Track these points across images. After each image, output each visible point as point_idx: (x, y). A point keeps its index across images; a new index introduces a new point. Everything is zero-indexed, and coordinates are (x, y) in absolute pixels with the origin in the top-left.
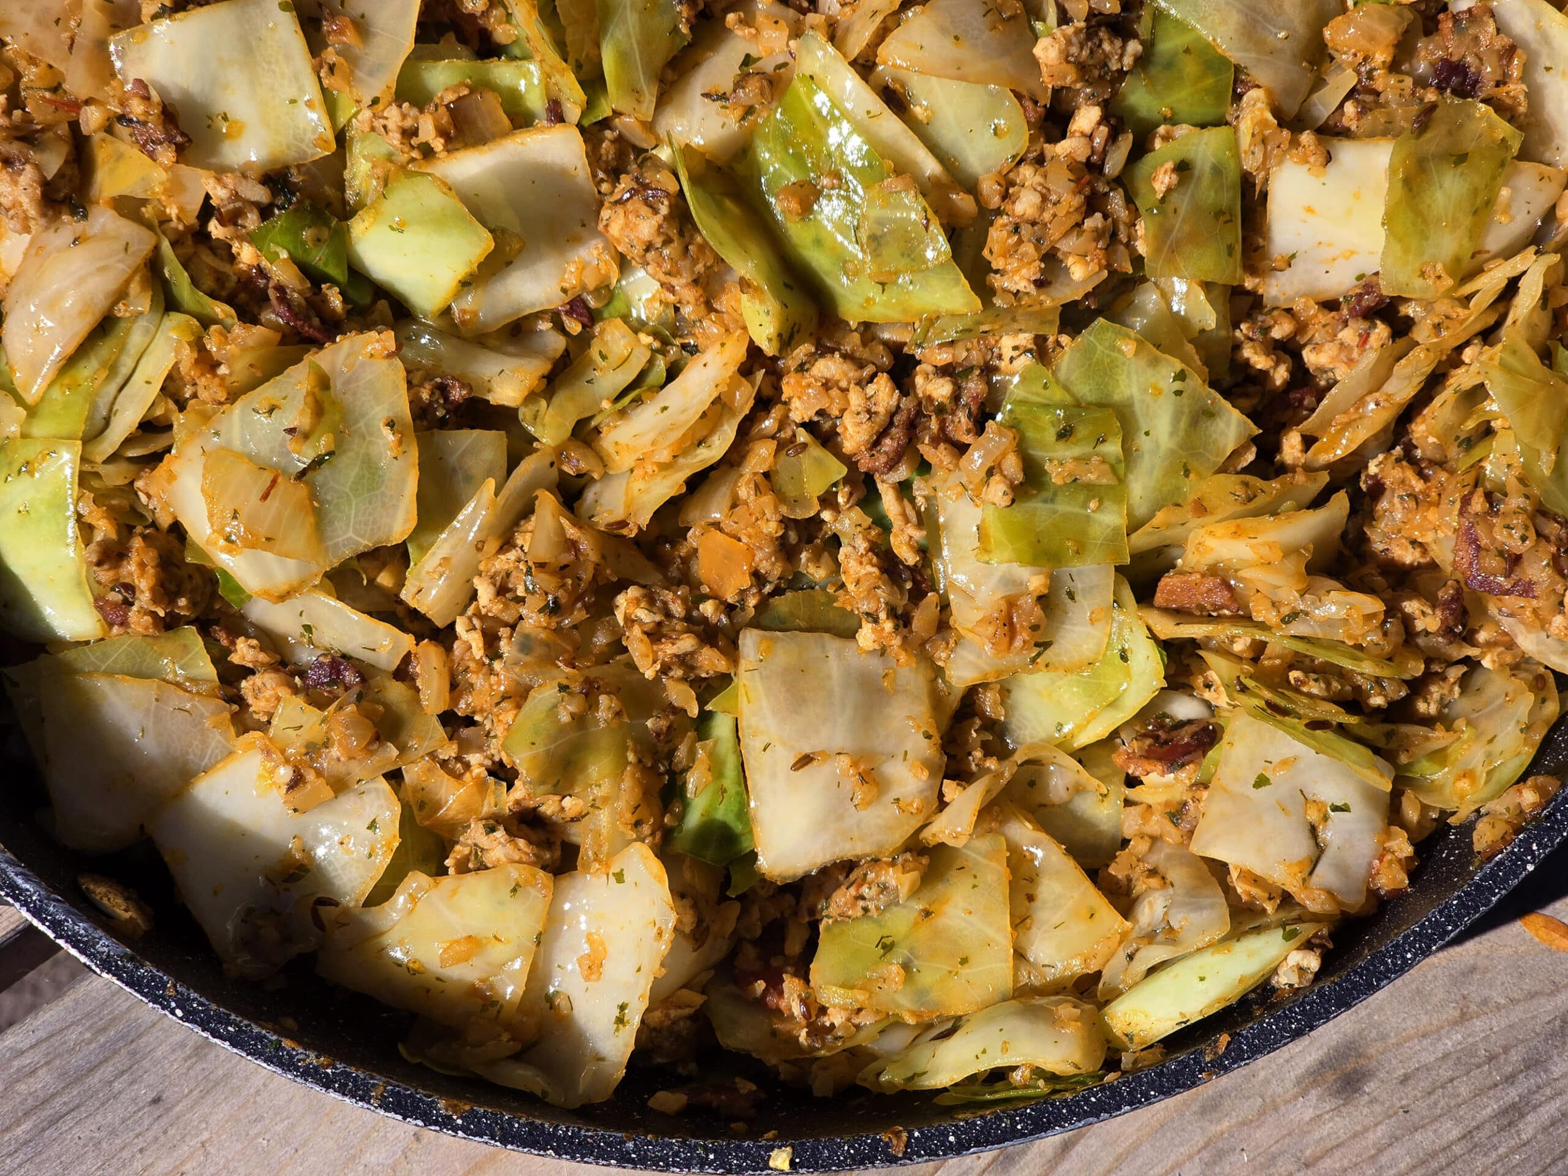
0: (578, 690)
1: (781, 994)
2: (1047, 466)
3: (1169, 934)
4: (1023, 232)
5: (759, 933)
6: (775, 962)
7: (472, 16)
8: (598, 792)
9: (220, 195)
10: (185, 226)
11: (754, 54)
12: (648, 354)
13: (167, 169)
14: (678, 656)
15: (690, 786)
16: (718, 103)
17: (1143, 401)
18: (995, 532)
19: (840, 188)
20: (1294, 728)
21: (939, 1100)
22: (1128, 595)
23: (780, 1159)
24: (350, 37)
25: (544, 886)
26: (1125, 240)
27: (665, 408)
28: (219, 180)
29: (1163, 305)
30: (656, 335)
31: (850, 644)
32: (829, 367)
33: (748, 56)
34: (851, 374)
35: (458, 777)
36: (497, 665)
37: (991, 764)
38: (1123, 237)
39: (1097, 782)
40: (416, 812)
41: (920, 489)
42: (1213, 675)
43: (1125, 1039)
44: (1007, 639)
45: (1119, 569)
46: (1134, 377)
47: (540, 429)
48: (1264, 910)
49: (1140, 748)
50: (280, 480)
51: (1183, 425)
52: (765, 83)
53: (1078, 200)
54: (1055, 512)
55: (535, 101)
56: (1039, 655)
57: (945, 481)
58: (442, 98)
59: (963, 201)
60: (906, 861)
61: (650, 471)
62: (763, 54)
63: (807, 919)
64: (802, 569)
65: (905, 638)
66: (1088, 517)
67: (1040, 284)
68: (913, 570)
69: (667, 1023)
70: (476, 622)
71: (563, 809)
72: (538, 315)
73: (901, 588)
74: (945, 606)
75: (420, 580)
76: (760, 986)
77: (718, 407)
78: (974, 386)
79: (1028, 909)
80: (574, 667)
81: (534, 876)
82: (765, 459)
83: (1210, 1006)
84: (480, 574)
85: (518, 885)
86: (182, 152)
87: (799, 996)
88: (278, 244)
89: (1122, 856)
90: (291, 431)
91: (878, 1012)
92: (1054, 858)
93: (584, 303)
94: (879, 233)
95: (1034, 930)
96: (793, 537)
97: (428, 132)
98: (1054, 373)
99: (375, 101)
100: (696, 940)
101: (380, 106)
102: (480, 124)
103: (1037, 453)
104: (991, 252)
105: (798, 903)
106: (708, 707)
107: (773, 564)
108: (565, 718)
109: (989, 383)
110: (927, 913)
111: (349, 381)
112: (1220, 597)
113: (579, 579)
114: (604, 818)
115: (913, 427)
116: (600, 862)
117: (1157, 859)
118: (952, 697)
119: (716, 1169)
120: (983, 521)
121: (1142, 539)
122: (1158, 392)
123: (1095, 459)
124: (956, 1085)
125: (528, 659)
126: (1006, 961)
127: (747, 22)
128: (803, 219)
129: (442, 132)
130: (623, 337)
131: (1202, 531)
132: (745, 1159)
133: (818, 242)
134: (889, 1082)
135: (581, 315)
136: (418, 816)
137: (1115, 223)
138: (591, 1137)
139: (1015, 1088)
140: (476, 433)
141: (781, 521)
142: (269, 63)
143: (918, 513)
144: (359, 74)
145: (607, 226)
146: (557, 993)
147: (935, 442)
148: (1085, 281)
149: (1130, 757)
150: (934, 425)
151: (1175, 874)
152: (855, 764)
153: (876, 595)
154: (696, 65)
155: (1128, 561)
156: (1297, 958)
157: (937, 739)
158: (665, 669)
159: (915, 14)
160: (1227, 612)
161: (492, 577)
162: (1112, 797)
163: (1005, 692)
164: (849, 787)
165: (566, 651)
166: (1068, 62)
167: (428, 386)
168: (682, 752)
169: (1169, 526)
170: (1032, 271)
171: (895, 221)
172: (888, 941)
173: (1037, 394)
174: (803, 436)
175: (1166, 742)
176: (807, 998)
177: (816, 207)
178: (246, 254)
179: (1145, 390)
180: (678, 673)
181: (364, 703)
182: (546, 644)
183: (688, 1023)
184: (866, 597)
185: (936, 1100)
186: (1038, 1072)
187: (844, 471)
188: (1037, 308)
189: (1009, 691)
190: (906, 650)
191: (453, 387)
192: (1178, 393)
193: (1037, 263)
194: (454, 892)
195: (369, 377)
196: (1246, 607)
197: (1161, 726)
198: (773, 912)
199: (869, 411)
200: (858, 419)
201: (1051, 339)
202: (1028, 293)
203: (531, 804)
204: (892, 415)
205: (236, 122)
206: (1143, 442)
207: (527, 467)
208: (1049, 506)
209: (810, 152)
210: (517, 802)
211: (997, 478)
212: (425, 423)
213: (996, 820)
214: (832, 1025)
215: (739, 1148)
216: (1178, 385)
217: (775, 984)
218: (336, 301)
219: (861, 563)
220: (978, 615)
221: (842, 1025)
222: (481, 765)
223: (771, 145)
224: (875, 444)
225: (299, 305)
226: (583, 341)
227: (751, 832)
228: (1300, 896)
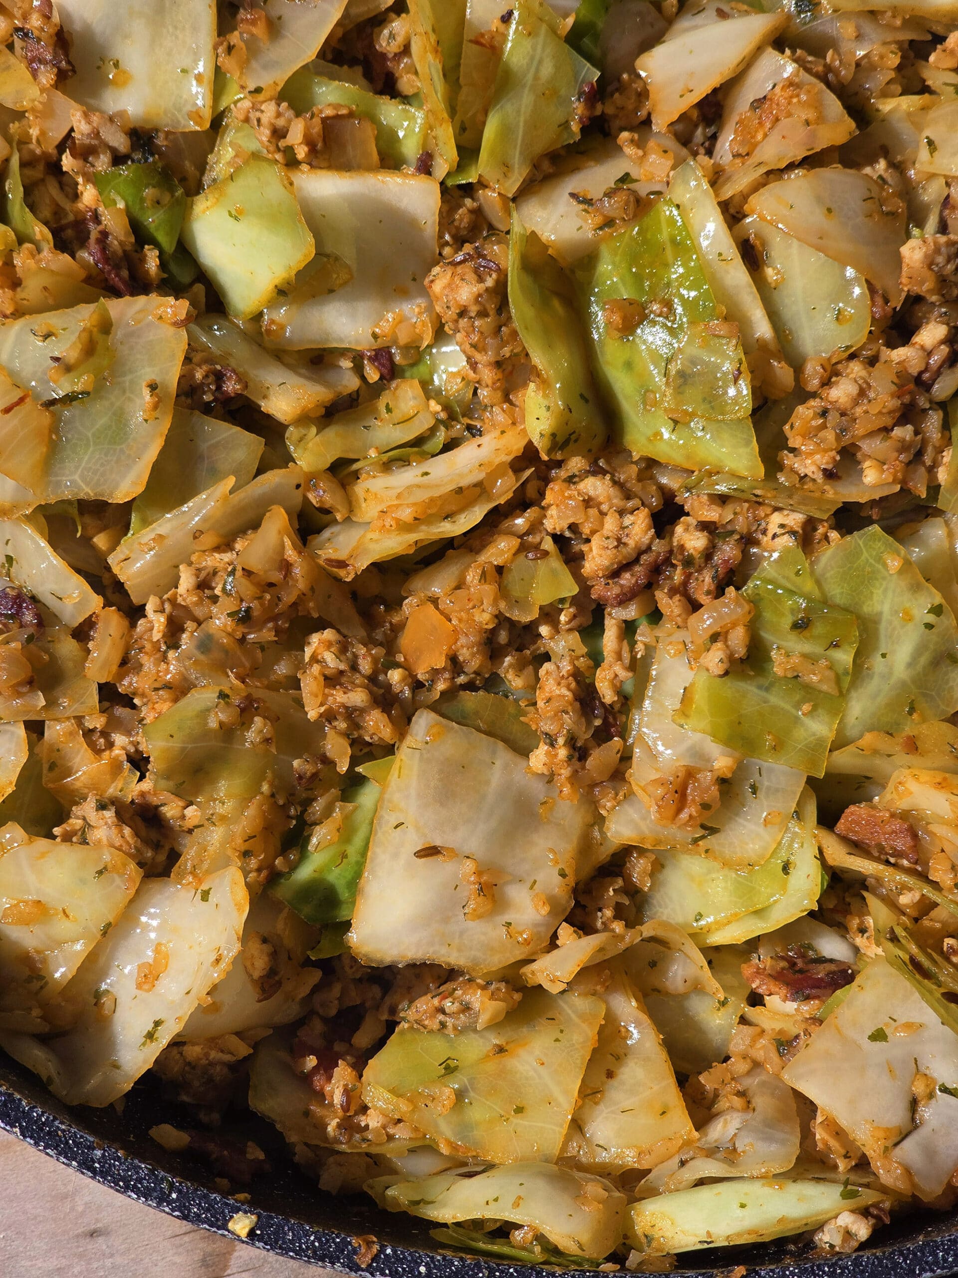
0: (237, 702)
1: (329, 1078)
2: (773, 654)
3: (730, 1154)
4: (830, 418)
5: (333, 1012)
6: (338, 1047)
7: (383, 56)
8: (220, 809)
9: (82, 128)
10: (43, 152)
11: (634, 174)
12: (432, 422)
13: (42, 90)
14: (346, 708)
15: (314, 840)
16: (582, 206)
17: (890, 622)
18: (700, 698)
19: (667, 318)
20: (930, 992)
21: (434, 1233)
22: (811, 811)
23: (241, 1224)
24: (259, 30)
25: (130, 879)
26: (928, 462)
27: (426, 474)
28: (86, 115)
29: (946, 544)
30: (447, 408)
31: (522, 763)
32: (596, 487)
33: (627, 175)
34: (615, 501)
35: (98, 752)
36: (171, 654)
37: (618, 927)
38: (928, 459)
39: (718, 985)
40: (45, 771)
41: (644, 635)
42: (870, 921)
43: (644, 1240)
44: (674, 808)
45: (811, 781)
46: (890, 594)
47: (300, 451)
48: (836, 1167)
49: (772, 967)
50: (28, 400)
51: (924, 660)
52: (632, 199)
53: (893, 403)
54: (766, 701)
55: (411, 149)
56: (703, 837)
57: (670, 635)
58: (321, 111)
59: (782, 371)
60: (498, 989)
61: (387, 525)
62: (643, 177)
63: (385, 1017)
64: (501, 672)
65: (575, 772)
66: (797, 718)
67: (830, 475)
68: (608, 710)
69: (204, 1062)
70: (167, 606)
71: (183, 817)
72: (343, 352)
73: (589, 723)
74: (626, 758)
75: (131, 551)
76: (311, 1061)
77: (478, 489)
78: (728, 551)
79: (603, 1084)
80: (243, 682)
81: (125, 865)
82: (502, 552)
83: (739, 1235)
84: (190, 564)
85: (105, 868)
86: (63, 80)
87: (346, 1086)
88: (119, 193)
89: (718, 1069)
90: (56, 359)
91: (416, 1129)
92: (648, 1045)
93: (390, 356)
94: (689, 371)
95: (602, 1106)
96: (503, 637)
97: (296, 136)
98: (812, 564)
99: (258, 90)
100: (263, 990)
101: (261, 97)
102: (350, 148)
103: (766, 635)
104: (792, 427)
105: (383, 998)
106: (360, 769)
107: (473, 655)
108: (213, 724)
109: (745, 553)
110: (501, 1050)
111: (131, 334)
112: (902, 843)
113: (279, 599)
114: (215, 836)
115: (657, 570)
116: (195, 876)
117: (752, 1083)
118: (602, 848)
119: (173, 1210)
120: (692, 685)
121: (845, 760)
122: (908, 618)
123: (823, 663)
124: (458, 1224)
125: (202, 657)
126: (561, 1126)
127: (640, 144)
128: (622, 338)
129: (309, 141)
130: (415, 398)
131: (906, 772)
132: (207, 1210)
133: (629, 365)
134: (394, 1198)
135: (383, 365)
136: (46, 776)
137: (924, 442)
138: (63, 1131)
139: (513, 1247)
140: (236, 429)
141: (496, 616)
142: (176, 28)
143: (633, 659)
144: (254, 64)
145: (432, 281)
146: (107, 991)
147: (673, 592)
148: (874, 487)
149: (759, 972)
150: (678, 576)
151: (761, 1102)
152: (479, 873)
153: (561, 719)
154: (576, 169)
155: (821, 775)
156: (846, 1220)
157: (571, 880)
158: (329, 716)
159: (797, 176)
160: (905, 863)
161: (199, 570)
162: (729, 1008)
163: (658, 866)
164: (466, 894)
165: (244, 666)
166: (930, 268)
167: (205, 368)
168: (318, 806)
169: (875, 752)
170: (824, 460)
171: (707, 364)
172: (452, 1064)
173: (787, 578)
174: (548, 544)
175: (801, 971)
176: (353, 1090)
177: (639, 331)
178: (89, 195)
179: (897, 612)
180: (342, 725)
181: (32, 646)
182: (226, 651)
183: (226, 1070)
184: (551, 718)
185: (433, 1233)
186: (540, 1238)
187: (576, 590)
188: (817, 494)
189: (663, 866)
190: (572, 784)
191: (230, 378)
192: (929, 626)
193: (833, 453)
194: (43, 855)
195: (151, 338)
196: (926, 864)
197: (803, 956)
198: (354, 998)
199: (619, 540)
200: (606, 543)
201: (821, 530)
202: (814, 480)
203: (155, 801)
204: (640, 553)
205: (124, 72)
206: (877, 664)
207: (273, 478)
208: (763, 694)
209: (652, 275)
210: (143, 794)
211: (719, 645)
212: (189, 401)
213: (603, 984)
214: (367, 1126)
215: (205, 1197)
216: (931, 618)
217: (327, 1066)
218: (152, 263)
219: (559, 684)
220: (654, 776)
221: (376, 1130)
222: (124, 748)
223: (617, 259)
224: (615, 574)
225: (114, 253)
226: (376, 390)
227: (353, 903)
228: (877, 1164)
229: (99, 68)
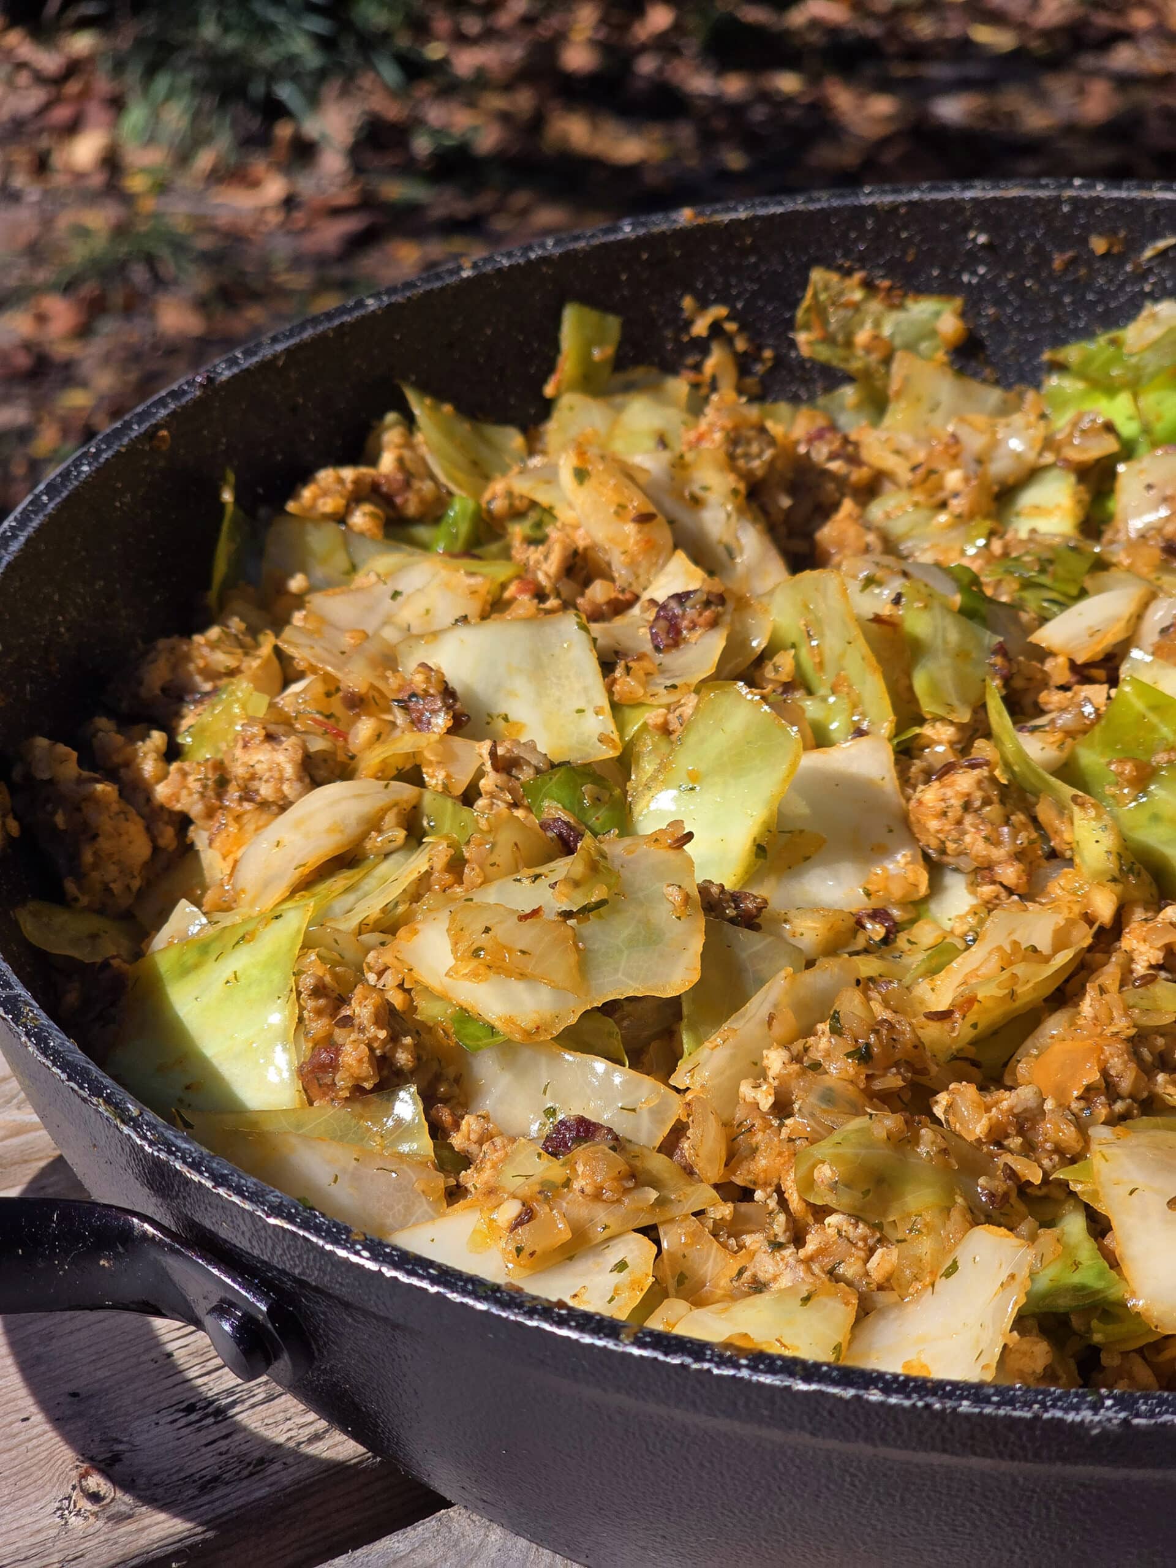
13: (437, 738)
35: (732, 1252)
40: (672, 1291)
55: (838, 726)
85: (811, 1294)
93: (888, 915)
107: (1125, 1064)
108: (880, 1137)
111: (628, 862)
113: (895, 1042)
114: (926, 1246)
130: (934, 930)
142: (559, 678)
145: (920, 796)
158: (998, 1135)
161: (786, 1046)
182: (853, 1103)
195: (651, 861)
205: (517, 723)
207: (832, 967)
229: (488, 723)
